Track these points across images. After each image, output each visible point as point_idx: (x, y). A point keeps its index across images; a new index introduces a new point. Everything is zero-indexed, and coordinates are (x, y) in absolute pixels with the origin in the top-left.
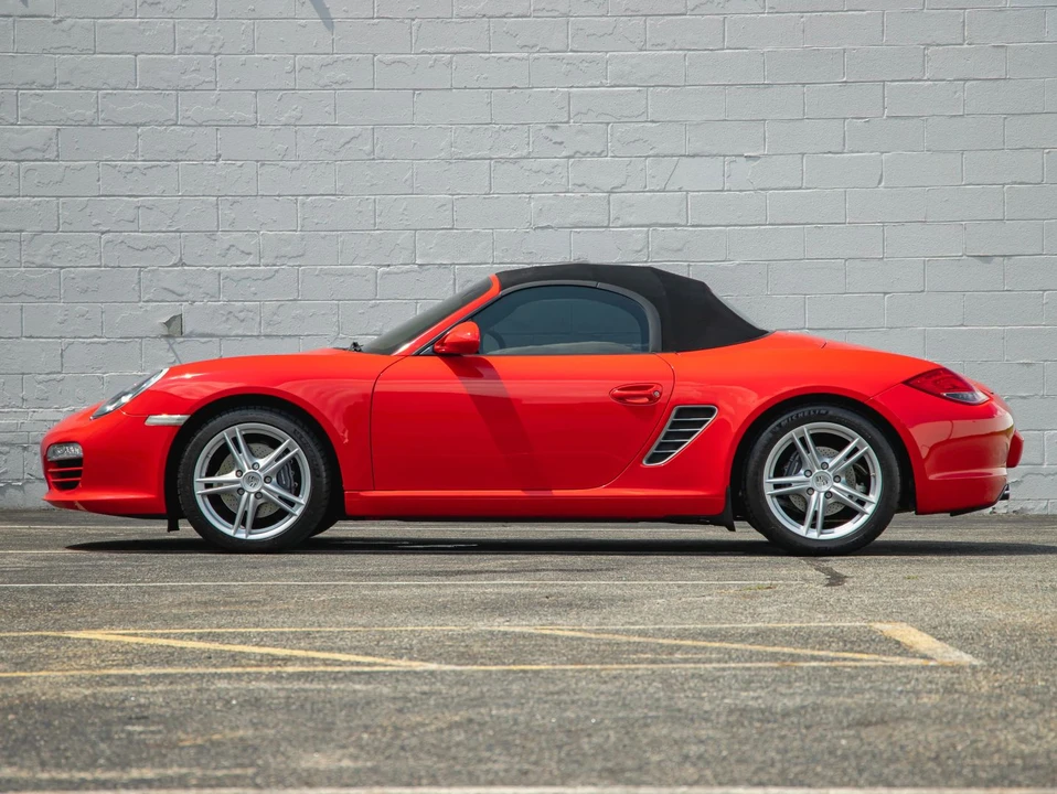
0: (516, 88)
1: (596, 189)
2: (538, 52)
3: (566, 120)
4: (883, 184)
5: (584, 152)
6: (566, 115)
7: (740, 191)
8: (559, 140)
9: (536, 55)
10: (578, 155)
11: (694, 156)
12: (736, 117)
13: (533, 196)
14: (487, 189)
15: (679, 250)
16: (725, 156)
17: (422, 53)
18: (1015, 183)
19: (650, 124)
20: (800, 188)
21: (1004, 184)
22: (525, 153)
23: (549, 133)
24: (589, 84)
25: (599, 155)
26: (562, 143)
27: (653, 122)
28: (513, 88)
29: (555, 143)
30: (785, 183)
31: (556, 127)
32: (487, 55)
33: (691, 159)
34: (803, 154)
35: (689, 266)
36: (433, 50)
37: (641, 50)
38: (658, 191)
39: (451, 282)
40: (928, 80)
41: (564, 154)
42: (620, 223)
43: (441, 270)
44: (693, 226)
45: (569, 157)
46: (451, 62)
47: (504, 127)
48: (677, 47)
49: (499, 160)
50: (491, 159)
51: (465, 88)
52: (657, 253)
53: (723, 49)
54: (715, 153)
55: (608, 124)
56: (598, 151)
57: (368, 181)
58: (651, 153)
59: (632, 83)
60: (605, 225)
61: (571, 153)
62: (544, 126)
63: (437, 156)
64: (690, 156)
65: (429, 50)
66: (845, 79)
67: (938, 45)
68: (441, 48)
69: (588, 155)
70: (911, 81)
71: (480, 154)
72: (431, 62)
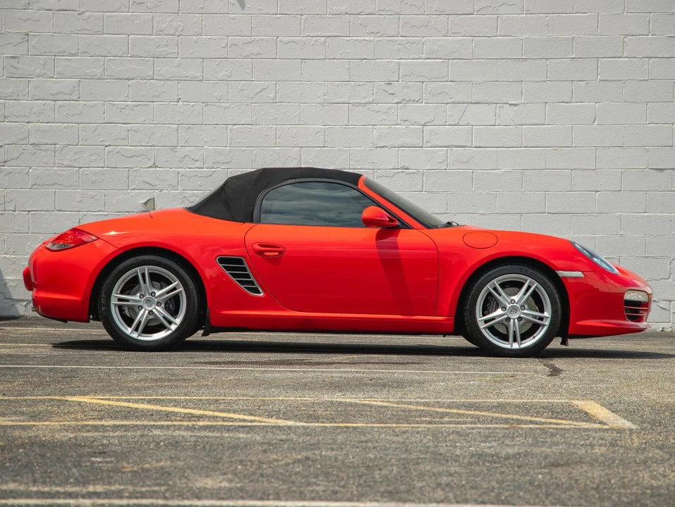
0: (366, 59)
2: (380, 37)
3: (397, 79)
4: (596, 122)
5: (408, 100)
6: (397, 76)
7: (506, 126)
8: (392, 92)
9: (379, 39)
10: (404, 102)
11: (477, 103)
13: (375, 127)
14: (346, 123)
16: (497, 103)
20: (544, 124)
22: (370, 100)
23: (387, 88)
24: (411, 57)
26: (394, 94)
28: (364, 59)
30: (534, 121)
31: (391, 84)
34: (546, 103)
36: (314, 35)
37: (445, 36)
41: (396, 101)
44: (475, 147)
45: (398, 103)
46: (325, 42)
47: (358, 83)
48: (467, 35)
49: (354, 104)
50: (349, 103)
51: (334, 59)
54: (490, 101)
55: (423, 82)
57: (272, 116)
58: (450, 101)
59: (440, 57)
62: (383, 83)
63: (316, 101)
64: (474, 103)
65: (311, 35)
66: (573, 56)
67: (632, 35)
68: (319, 34)
69: (410, 102)
70: (615, 58)
71: (342, 100)
72: (313, 42)
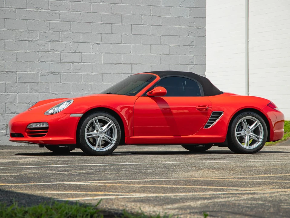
1: (57, 51)
12: (95, 32)
15: (79, 70)
17: (7, 8)
18: (163, 54)
19: (71, 33)
21: (160, 54)
25: (58, 41)
27: (72, 32)
29: (46, 37)
32: (26, 10)
33: (82, 44)
35: (82, 74)
38: (74, 52)
39: (16, 77)
40: (142, 25)
42: (63, 61)
43: (13, 74)
52: (74, 70)
53: (91, 12)
56: (57, 40)
60: (59, 61)
61: (50, 40)
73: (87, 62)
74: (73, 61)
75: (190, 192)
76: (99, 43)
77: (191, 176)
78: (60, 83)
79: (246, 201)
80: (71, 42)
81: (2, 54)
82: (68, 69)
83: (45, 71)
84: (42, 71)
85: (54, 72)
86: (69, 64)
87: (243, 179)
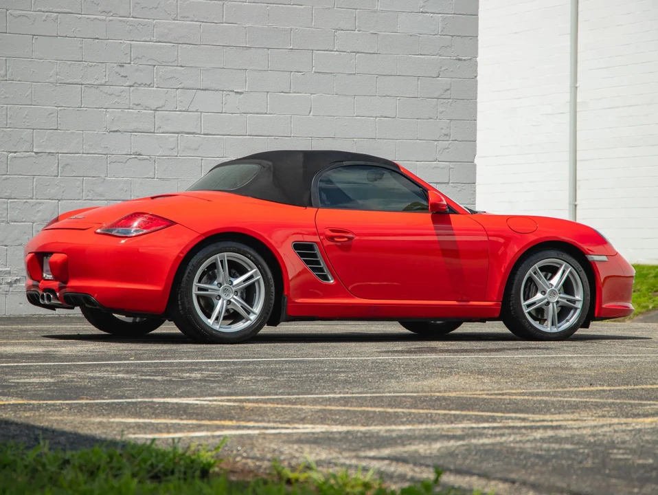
0: (98, 39)
1: (147, 108)
2: (112, 16)
3: (129, 61)
4: (311, 113)
5: (139, 83)
6: (129, 58)
7: (232, 113)
8: (125, 75)
9: (111, 18)
10: (136, 85)
11: (205, 90)
12: (230, 67)
13: (108, 110)
14: (79, 105)
15: (196, 149)
16: (223, 91)
17: (38, 11)
18: (382, 117)
19: (179, 68)
20: (266, 114)
21: (376, 117)
22: (103, 82)
23: (119, 69)
24: (143, 39)
25: (149, 86)
26: (126, 77)
27: (182, 66)
28: (96, 38)
29: (122, 76)
30: (257, 110)
31: (123, 66)
32: (80, 16)
33: (203, 91)
34: (268, 92)
35: (202, 159)
36: (46, 9)
37: (174, 20)
38: (184, 111)
39: (56, 165)
40: (337, 51)
41: (128, 84)
42: (161, 130)
43: (50, 157)
44: (204, 134)
45: (130, 86)
46: (57, 19)
47: (91, 64)
48: (196, 19)
49: (87, 86)
50: (82, 84)
51: (66, 36)
52: (183, 151)
53: (222, 23)
54: (217, 88)
55: (154, 66)
56: (148, 83)
57: (2, 95)
58: (180, 86)
59: (169, 40)
60: (152, 131)
61: (132, 84)
62: (115, 65)
63: (48, 81)
64: (202, 90)
65: (43, 10)
66: (291, 47)
67: (342, 30)
68: (50, 9)
69: (142, 85)
70: (327, 51)
71: (75, 81)
72: (44, 18)
73: (214, 133)
74: (181, 130)
75: (421, 423)
76: (239, 91)
77: (431, 388)
78: (154, 178)
79: (539, 444)
80: (179, 88)
81: (26, 113)
82: (172, 147)
83: (120, 152)
84: (113, 153)
85: (141, 155)
86: (174, 136)
87: (541, 396)
